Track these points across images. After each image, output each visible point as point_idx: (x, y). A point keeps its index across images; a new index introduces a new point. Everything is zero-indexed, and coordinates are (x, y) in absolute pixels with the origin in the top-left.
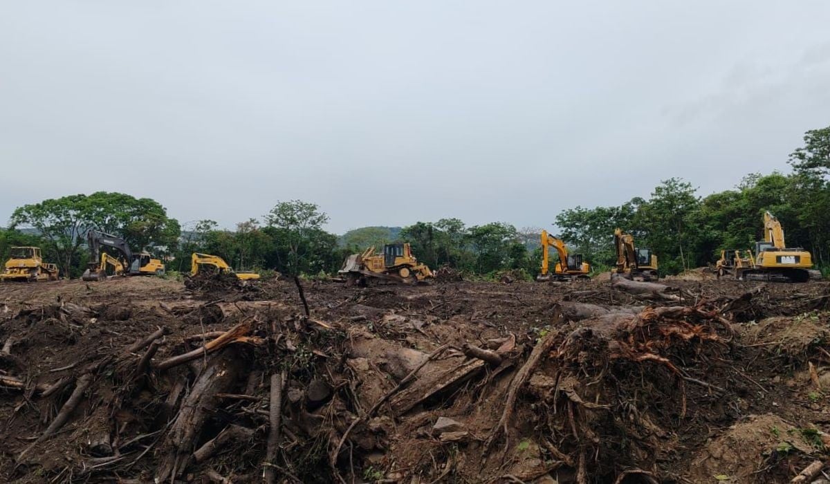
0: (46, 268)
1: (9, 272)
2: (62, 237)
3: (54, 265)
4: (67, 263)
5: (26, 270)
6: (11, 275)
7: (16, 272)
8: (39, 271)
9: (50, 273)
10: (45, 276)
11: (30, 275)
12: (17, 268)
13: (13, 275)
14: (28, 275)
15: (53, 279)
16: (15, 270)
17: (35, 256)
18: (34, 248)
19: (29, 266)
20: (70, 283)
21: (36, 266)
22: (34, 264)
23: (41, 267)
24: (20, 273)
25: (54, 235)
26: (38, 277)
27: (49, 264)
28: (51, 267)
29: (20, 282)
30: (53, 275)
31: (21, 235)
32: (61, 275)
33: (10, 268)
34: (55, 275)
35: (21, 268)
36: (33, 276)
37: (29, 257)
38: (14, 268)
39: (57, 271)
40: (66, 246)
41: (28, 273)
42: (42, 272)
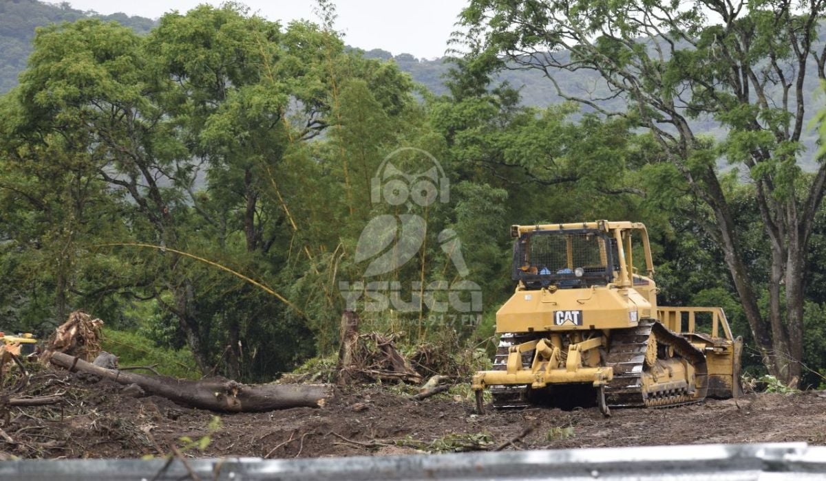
0: (677, 332)
1: (513, 360)
2: (744, 122)
3: (717, 313)
4: (780, 289)
5: (590, 343)
6: (526, 375)
7: (544, 357)
8: (650, 349)
9: (698, 360)
10: (677, 374)
11: (608, 371)
12: (547, 334)
13: (536, 376)
14: (600, 374)
15: (717, 392)
16: (541, 345)
17: (626, 274)
18: (619, 226)
19: (605, 324)
20: (797, 411)
21: (633, 323)
22: (626, 313)
23: (658, 329)
24: (562, 363)
25: (694, 111)
26: (648, 384)
27: (692, 310)
28: (704, 321)
29: (568, 407)
30: (713, 368)
31: (521, 122)
32: (751, 363)
33: (520, 338)
34: (723, 370)
35: (566, 337)
36: (623, 378)
37: (596, 277)
38: (533, 336)
39: (734, 344)
40: (765, 179)
41: (602, 363)
42: (662, 355)
